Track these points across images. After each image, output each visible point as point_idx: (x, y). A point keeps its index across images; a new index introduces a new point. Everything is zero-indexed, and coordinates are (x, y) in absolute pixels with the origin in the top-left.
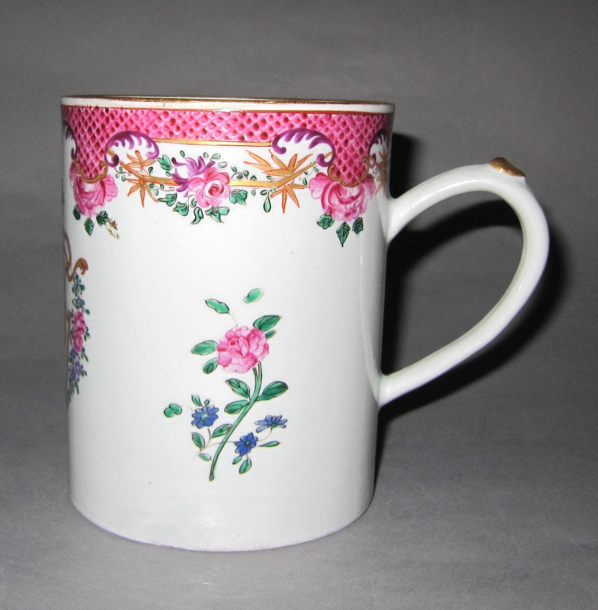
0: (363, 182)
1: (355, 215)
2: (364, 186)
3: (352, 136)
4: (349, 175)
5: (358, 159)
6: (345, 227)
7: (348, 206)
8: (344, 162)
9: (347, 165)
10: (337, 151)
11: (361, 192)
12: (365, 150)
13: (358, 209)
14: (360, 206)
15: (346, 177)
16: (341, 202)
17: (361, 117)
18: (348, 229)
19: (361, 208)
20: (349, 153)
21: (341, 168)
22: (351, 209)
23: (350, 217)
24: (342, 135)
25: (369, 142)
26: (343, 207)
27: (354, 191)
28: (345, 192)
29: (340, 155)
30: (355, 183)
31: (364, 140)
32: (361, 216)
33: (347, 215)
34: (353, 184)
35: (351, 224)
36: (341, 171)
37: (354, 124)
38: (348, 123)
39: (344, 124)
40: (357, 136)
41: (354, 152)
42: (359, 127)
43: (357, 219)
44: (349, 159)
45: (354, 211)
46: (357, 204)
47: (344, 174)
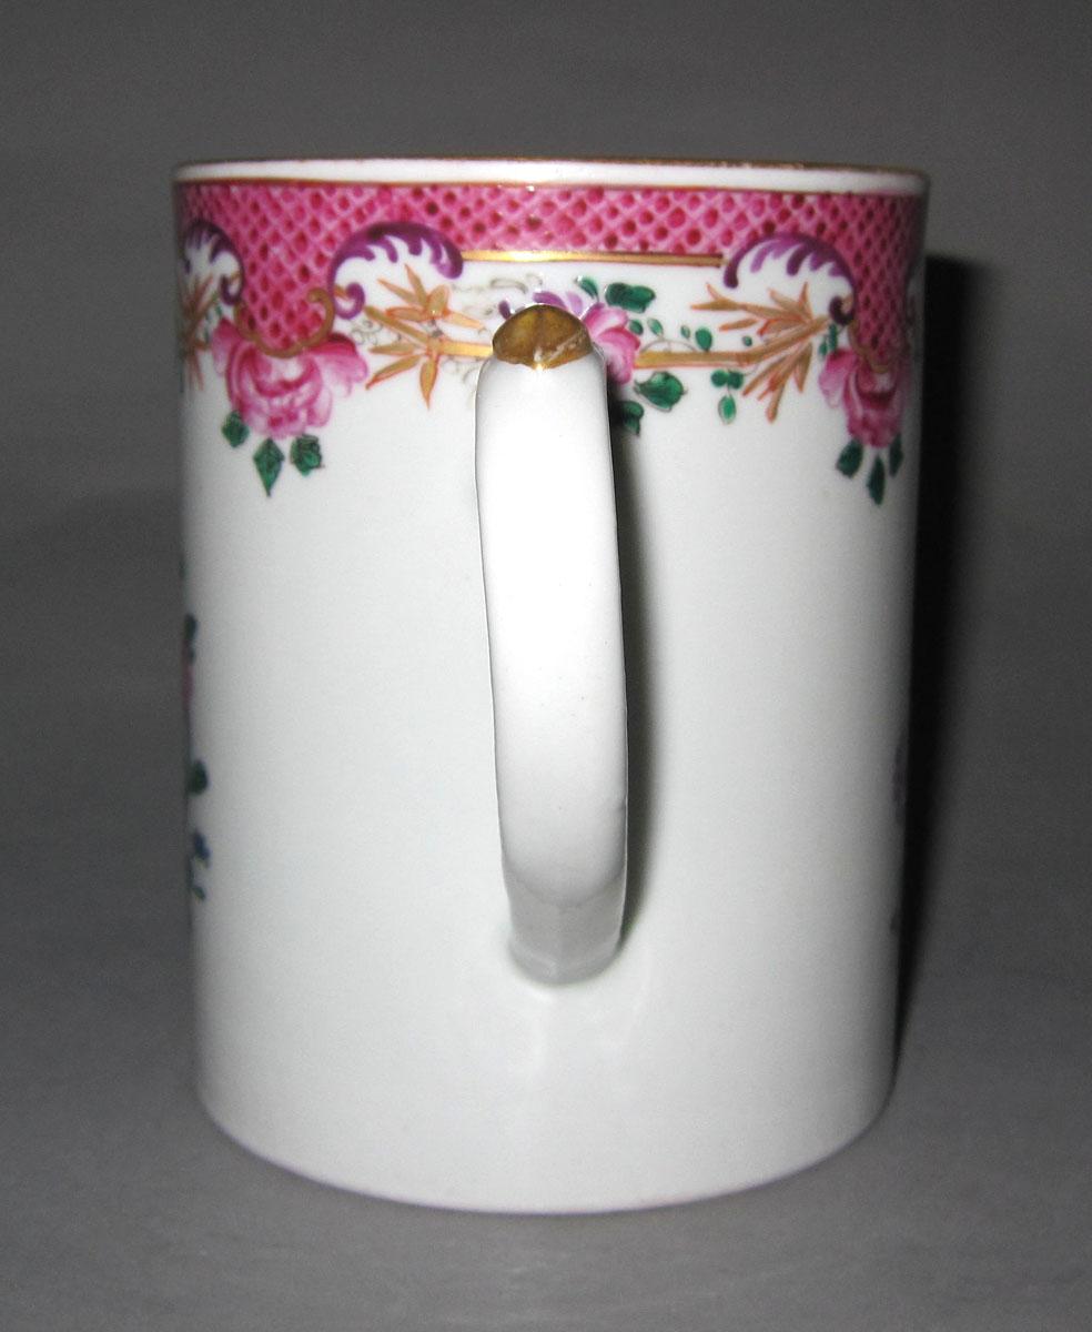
0: (316, 349)
1: (296, 427)
2: (319, 360)
3: (276, 238)
4: (276, 329)
5: (297, 292)
6: (272, 452)
7: (277, 402)
8: (263, 296)
9: (269, 306)
10: (247, 271)
11: (310, 373)
12: (317, 272)
13: (303, 415)
14: (310, 405)
15: (267, 331)
16: (261, 389)
17: (294, 191)
18: (279, 458)
19: (312, 414)
20: (271, 276)
21: (255, 310)
22: (283, 410)
23: (282, 430)
24: (254, 234)
25: (330, 254)
26: (263, 402)
27: (291, 369)
28: (268, 369)
29: (255, 280)
30: (292, 350)
31: (310, 248)
32: (312, 431)
33: (275, 423)
34: (286, 350)
35: (285, 445)
36: (257, 316)
37: (276, 207)
38: (264, 206)
39: (255, 207)
40: (289, 237)
41: (285, 276)
42: (292, 215)
43: (301, 437)
44: (272, 290)
45: (291, 416)
46: (299, 401)
47: (265, 325)
